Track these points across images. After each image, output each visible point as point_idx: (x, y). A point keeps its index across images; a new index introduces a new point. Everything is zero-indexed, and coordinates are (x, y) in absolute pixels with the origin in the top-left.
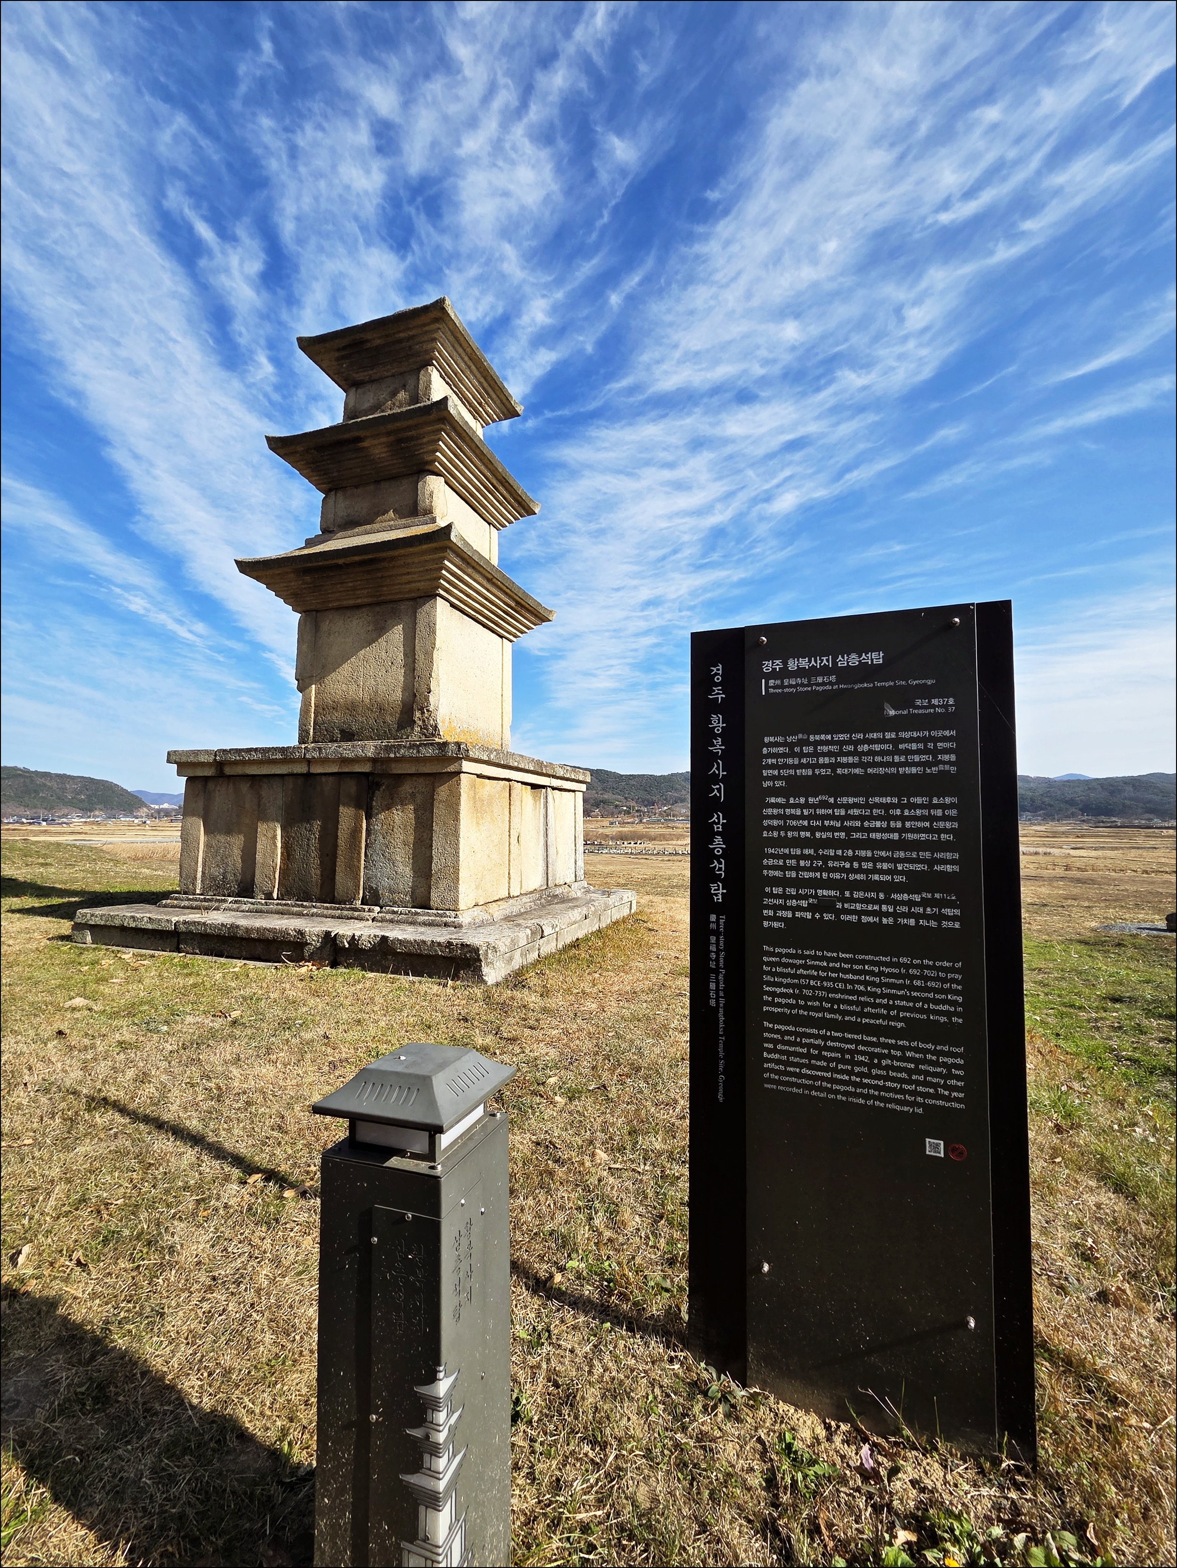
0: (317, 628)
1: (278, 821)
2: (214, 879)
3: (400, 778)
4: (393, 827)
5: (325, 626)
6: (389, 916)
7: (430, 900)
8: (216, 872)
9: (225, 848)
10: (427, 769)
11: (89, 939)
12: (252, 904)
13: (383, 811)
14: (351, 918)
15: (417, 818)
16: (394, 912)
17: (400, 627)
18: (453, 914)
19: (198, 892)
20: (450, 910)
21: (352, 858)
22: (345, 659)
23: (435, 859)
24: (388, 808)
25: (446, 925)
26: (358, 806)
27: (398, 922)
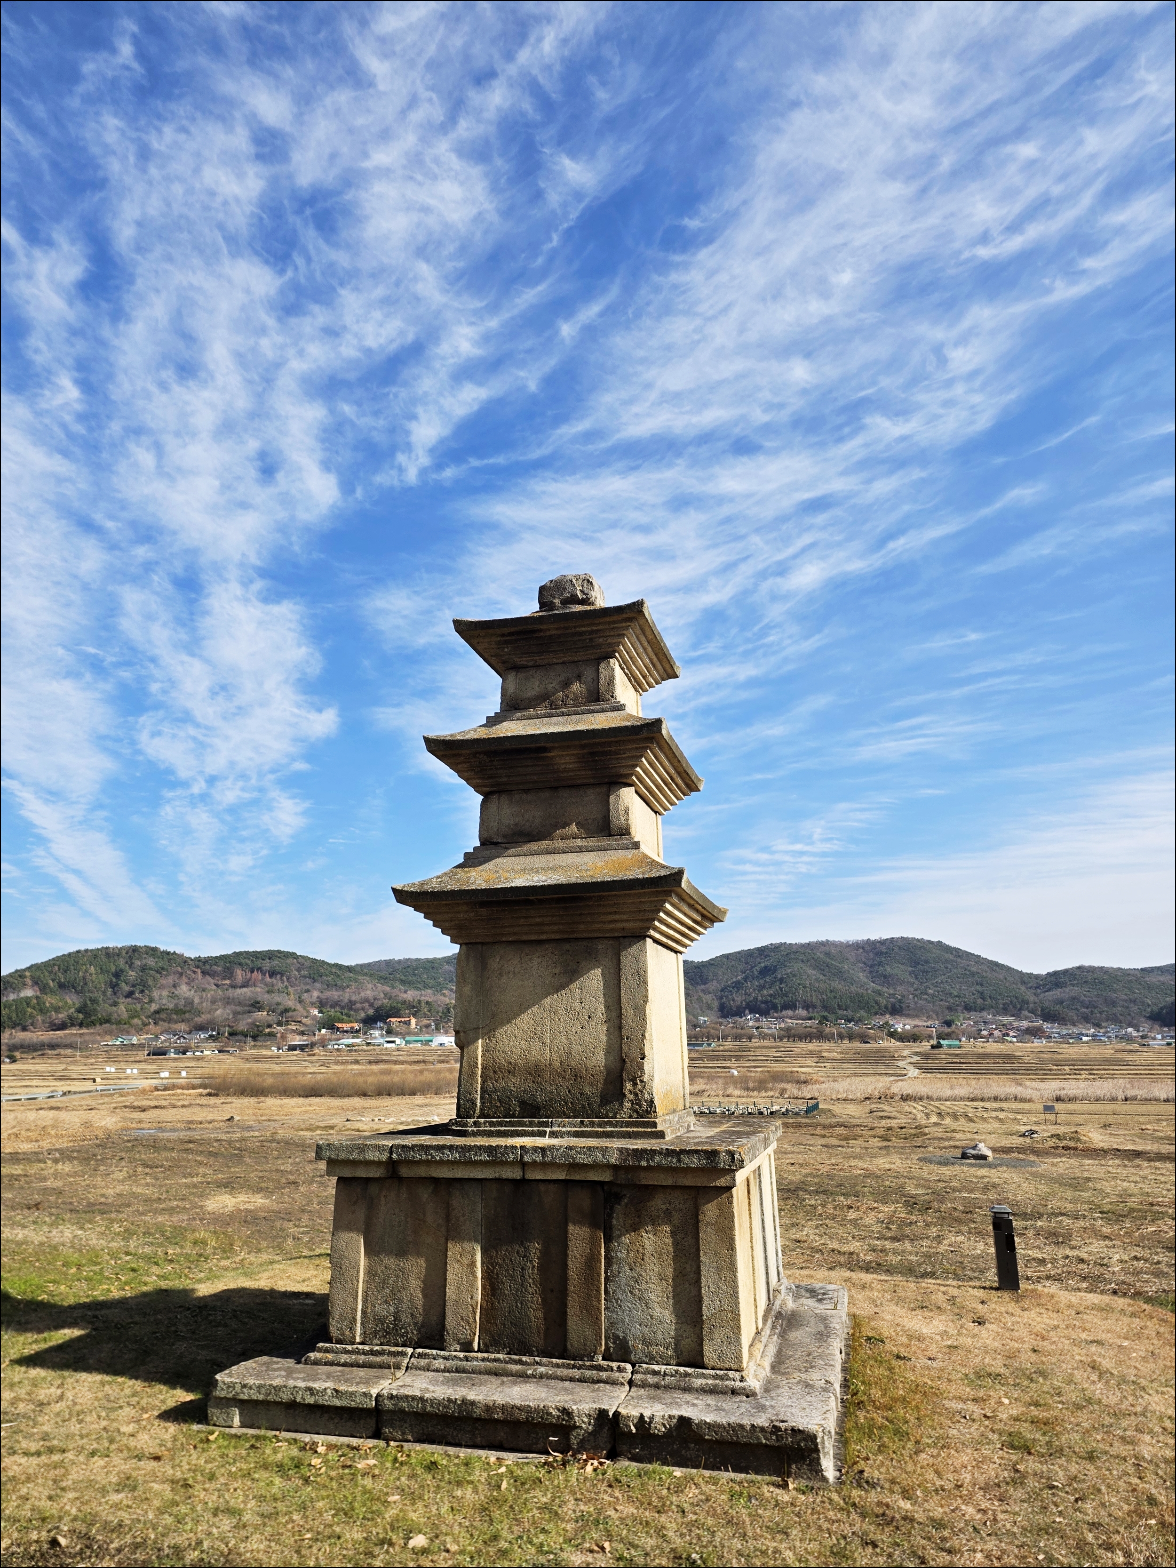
0: (483, 965)
1: (476, 1241)
2: (381, 1320)
3: (651, 1190)
4: (644, 1254)
5: (494, 964)
6: (651, 1379)
7: (702, 1356)
8: (382, 1310)
9: (397, 1276)
10: (688, 1181)
11: (237, 1421)
12: (445, 1358)
13: (627, 1232)
14: (599, 1381)
15: (676, 1244)
16: (655, 1373)
17: (598, 972)
18: (737, 1375)
19: (358, 1340)
20: (731, 1369)
21: (589, 1296)
22: (523, 1008)
23: (706, 1301)
24: (635, 1228)
25: (734, 1392)
26: (594, 1225)
27: (667, 1387)
